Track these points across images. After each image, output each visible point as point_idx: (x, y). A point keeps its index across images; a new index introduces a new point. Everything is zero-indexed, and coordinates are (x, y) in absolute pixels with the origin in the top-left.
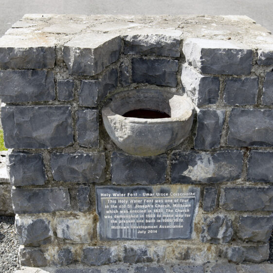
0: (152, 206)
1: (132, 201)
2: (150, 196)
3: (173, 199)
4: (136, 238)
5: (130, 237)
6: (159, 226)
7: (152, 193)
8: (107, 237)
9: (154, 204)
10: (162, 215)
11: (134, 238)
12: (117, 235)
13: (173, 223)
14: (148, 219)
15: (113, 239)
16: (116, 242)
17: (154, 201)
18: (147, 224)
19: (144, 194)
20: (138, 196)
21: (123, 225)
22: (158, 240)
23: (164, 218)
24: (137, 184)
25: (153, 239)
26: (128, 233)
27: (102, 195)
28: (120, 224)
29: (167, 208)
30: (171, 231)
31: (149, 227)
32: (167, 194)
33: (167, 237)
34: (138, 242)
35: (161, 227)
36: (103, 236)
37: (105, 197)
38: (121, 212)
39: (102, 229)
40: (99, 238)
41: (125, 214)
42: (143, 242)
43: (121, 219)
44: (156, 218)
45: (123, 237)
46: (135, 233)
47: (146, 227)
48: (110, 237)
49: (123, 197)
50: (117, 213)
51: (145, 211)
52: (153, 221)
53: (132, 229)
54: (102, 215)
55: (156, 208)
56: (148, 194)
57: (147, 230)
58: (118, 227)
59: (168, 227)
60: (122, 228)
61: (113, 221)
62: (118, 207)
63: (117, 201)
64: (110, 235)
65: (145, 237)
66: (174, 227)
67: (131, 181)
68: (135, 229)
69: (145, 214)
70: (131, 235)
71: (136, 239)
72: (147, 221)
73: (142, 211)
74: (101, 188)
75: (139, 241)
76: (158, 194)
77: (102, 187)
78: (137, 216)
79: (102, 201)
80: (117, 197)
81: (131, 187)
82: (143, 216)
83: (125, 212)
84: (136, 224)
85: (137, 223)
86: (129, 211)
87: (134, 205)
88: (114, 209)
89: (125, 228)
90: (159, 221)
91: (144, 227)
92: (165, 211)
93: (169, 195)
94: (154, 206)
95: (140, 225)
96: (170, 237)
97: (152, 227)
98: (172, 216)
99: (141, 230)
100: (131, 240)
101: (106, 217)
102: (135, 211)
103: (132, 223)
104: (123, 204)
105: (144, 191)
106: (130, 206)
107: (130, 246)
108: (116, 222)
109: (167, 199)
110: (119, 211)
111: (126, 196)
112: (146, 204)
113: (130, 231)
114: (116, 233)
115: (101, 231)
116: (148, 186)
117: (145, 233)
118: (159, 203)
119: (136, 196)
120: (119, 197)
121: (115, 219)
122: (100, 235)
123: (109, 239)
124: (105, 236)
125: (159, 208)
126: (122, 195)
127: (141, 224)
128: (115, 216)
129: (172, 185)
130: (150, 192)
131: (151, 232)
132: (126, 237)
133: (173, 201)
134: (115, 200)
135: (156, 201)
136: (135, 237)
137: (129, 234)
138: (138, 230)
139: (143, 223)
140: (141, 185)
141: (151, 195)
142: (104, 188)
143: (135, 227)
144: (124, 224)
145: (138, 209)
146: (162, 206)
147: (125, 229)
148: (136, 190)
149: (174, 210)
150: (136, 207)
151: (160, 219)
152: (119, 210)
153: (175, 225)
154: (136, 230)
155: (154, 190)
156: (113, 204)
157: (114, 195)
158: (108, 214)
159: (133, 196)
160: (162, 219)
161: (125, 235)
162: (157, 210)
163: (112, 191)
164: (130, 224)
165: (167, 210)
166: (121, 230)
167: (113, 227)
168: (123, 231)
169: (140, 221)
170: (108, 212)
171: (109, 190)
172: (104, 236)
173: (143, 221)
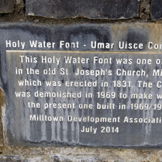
0: (110, 73)
1: (68, 61)
2: (105, 49)
3: (153, 58)
4: (78, 142)
5: (65, 140)
6: (122, 119)
7: (110, 42)
8: (21, 137)
9: (113, 67)
10: (129, 94)
11: (73, 141)
12: (40, 135)
13: (152, 112)
14: (101, 101)
15: (34, 144)
16: (39, 149)
17: (114, 61)
18: (99, 113)
19: (93, 44)
20: (81, 48)
21: (51, 112)
22: (121, 148)
23: (134, 101)
24: (79, 19)
25: (111, 144)
26: (62, 130)
27: (8, 43)
28: (47, 111)
29: (140, 78)
30: (148, 130)
31: (103, 119)
32: (141, 45)
33: (139, 142)
34: (82, 151)
35: (126, 119)
36: (14, 135)
37: (15, 49)
38: (48, 84)
39: (12, 121)
40: (6, 140)
41: (55, 89)
42: (92, 152)
43: (48, 99)
44: (118, 101)
45: (53, 138)
46: (75, 130)
47: (97, 120)
48: (28, 138)
49: (51, 49)
50: (39, 87)
51: (95, 84)
52: (112, 106)
53: (69, 123)
54: (10, 90)
55: (118, 78)
56: (101, 45)
57: (99, 126)
58: (43, 118)
59: (141, 121)
60: (50, 119)
61: (31, 105)
62: (41, 72)
63: (39, 59)
64: (27, 135)
65: (96, 141)
66: (154, 121)
67: (66, 9)
68: (75, 123)
69: (96, 90)
70: (69, 136)
71: (77, 145)
72: (99, 106)
73: (89, 84)
74: (5, 28)
75: (83, 149)
76: (122, 45)
77: (7, 24)
78: (80, 95)
79: (9, 58)
80: (38, 49)
81: (67, 27)
82: (91, 95)
83: (55, 84)
84: (77, 112)
85: (80, 110)
86: (63, 81)
87: (74, 68)
88: (33, 77)
89: (55, 119)
90: (123, 107)
91: (92, 120)
92: (137, 84)
93: (144, 48)
94: (114, 73)
95: (86, 115)
96: (145, 144)
97: (109, 120)
98: (150, 96)
99: (88, 124)
100: (67, 145)
101: (18, 95)
102: (76, 84)
103: (69, 110)
104: (50, 66)
105: (92, 36)
106: (65, 72)
107: (66, 157)
108: (38, 105)
109: (141, 57)
110: (43, 81)
111: (57, 47)
112: (99, 67)
113: (65, 127)
114: (39, 130)
115: (9, 124)
116: (102, 25)
117: (95, 132)
118: (123, 67)
119: (77, 49)
120: (43, 49)
121: (37, 100)
122: (9, 132)
123: (26, 142)
124: (18, 135)
125: (124, 78)
126: (49, 44)
127: (87, 112)
128: (36, 94)
129: (151, 24)
130: (106, 39)
131: (108, 129)
132: (59, 139)
133: (154, 61)
134: (34, 55)
135: (119, 62)
136: (75, 139)
137: (65, 133)
138: (82, 124)
139: (91, 110)
140: (86, 20)
141: (108, 46)
142: (11, 28)
143: (75, 119)
144: (55, 110)
145: (82, 78)
146: (129, 74)
147: (56, 122)
148: (76, 32)
149: (155, 84)
150: (77, 74)
151: (125, 101)
152: (43, 79)
153: (155, 117)
154: (78, 125)
155: (113, 36)
156: (30, 65)
157: (33, 44)
158: (21, 89)
159: (70, 49)
160: (129, 102)
161: (56, 134)
162: (119, 82)
163: (27, 35)
164: (67, 112)
165: (140, 82)
166: (48, 123)
167: (33, 117)
168: (53, 125)
169: (86, 106)
170: (21, 83)
171: (21, 33)
172: (16, 135)
173: (91, 106)
